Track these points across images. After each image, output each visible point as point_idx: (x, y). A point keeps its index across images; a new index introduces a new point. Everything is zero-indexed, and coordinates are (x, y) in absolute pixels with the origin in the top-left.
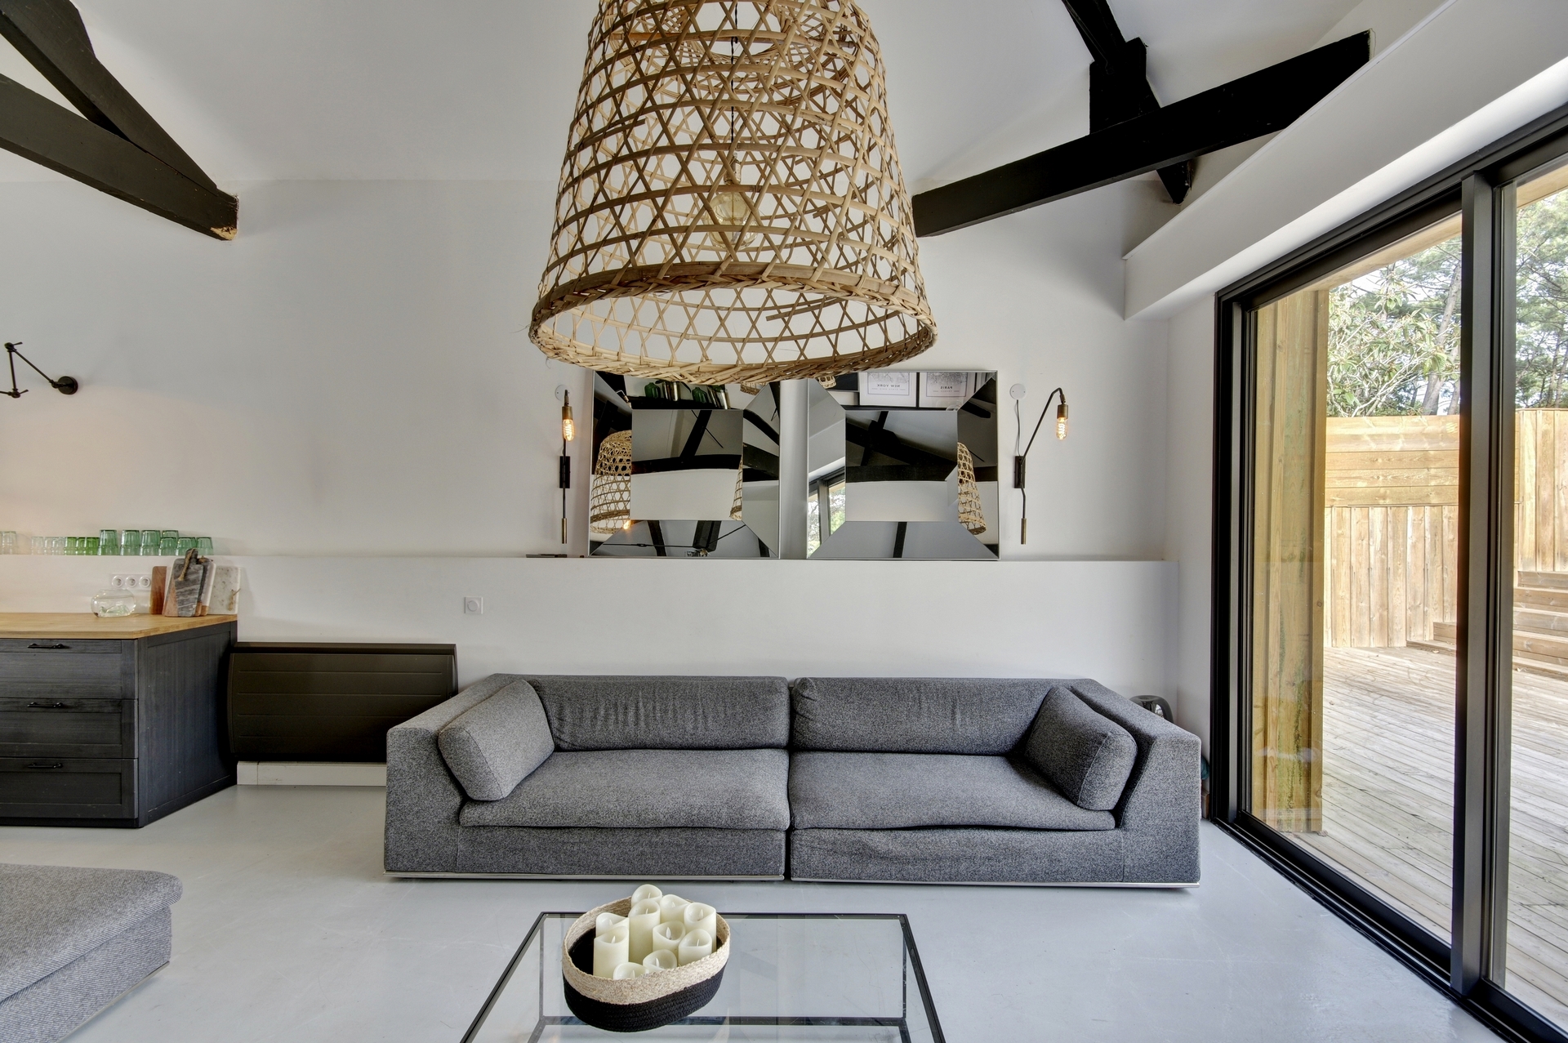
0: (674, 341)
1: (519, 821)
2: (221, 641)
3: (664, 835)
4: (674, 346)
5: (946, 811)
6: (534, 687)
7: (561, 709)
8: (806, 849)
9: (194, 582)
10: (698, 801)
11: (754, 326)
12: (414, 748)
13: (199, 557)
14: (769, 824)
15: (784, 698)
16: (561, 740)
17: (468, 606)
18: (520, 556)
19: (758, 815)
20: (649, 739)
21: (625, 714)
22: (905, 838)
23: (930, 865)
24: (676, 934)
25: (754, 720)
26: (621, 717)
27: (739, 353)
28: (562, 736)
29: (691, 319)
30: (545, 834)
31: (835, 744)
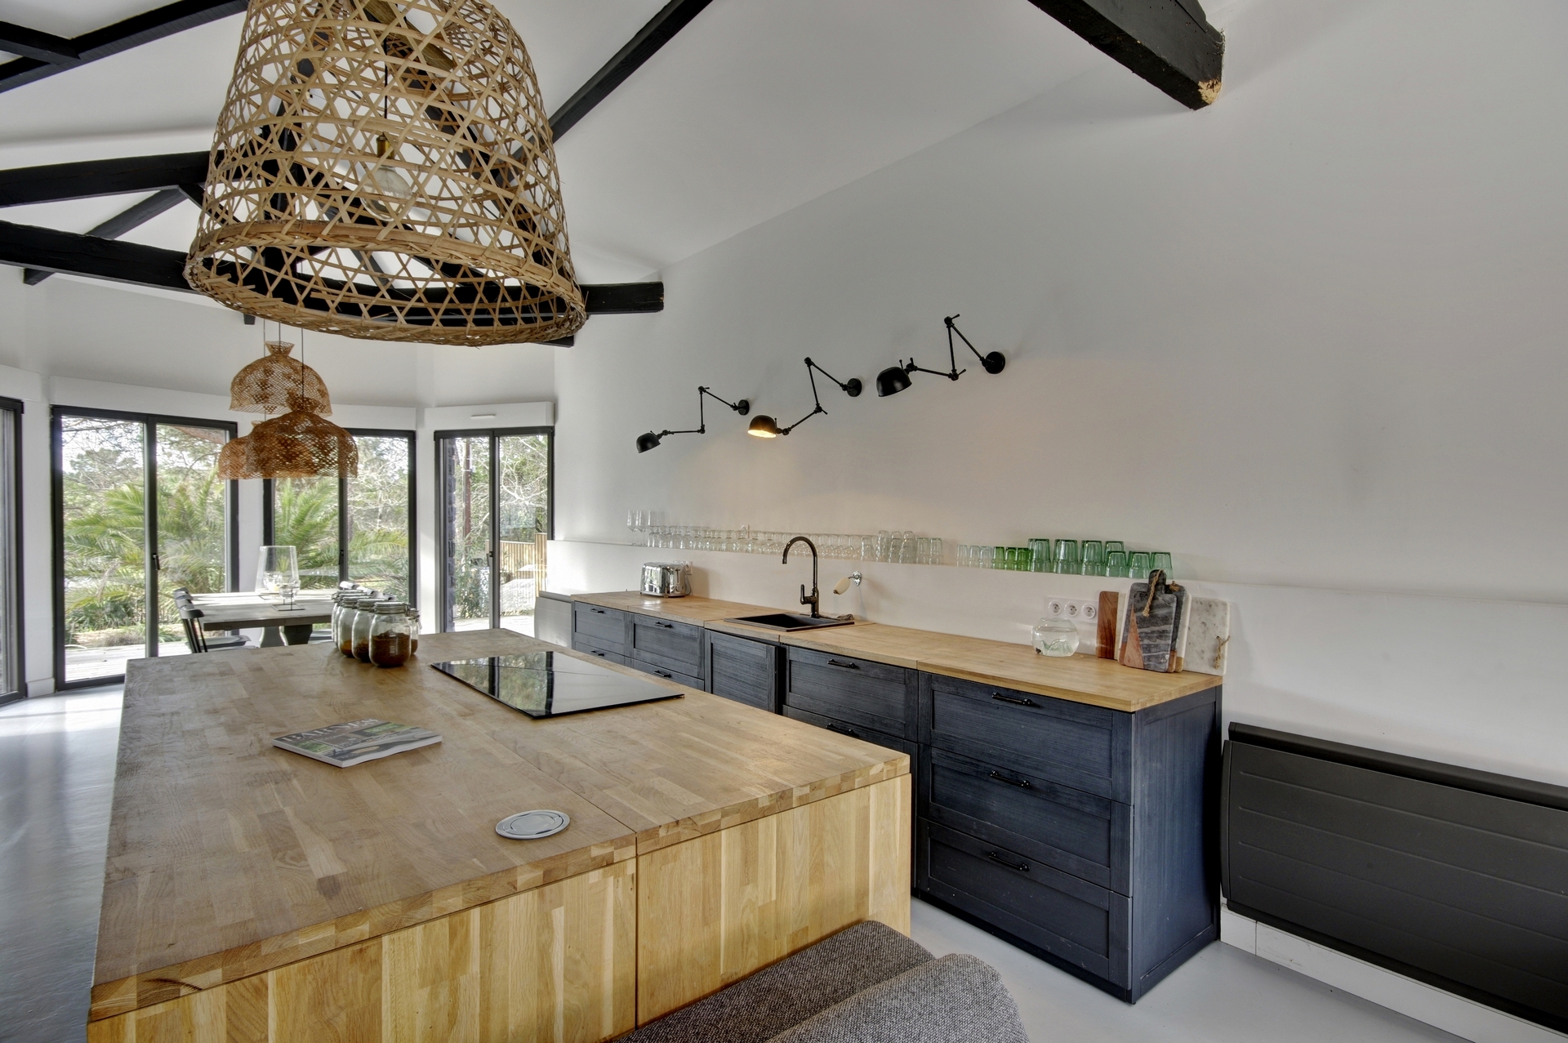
9: (1165, 620)
13: (1169, 582)
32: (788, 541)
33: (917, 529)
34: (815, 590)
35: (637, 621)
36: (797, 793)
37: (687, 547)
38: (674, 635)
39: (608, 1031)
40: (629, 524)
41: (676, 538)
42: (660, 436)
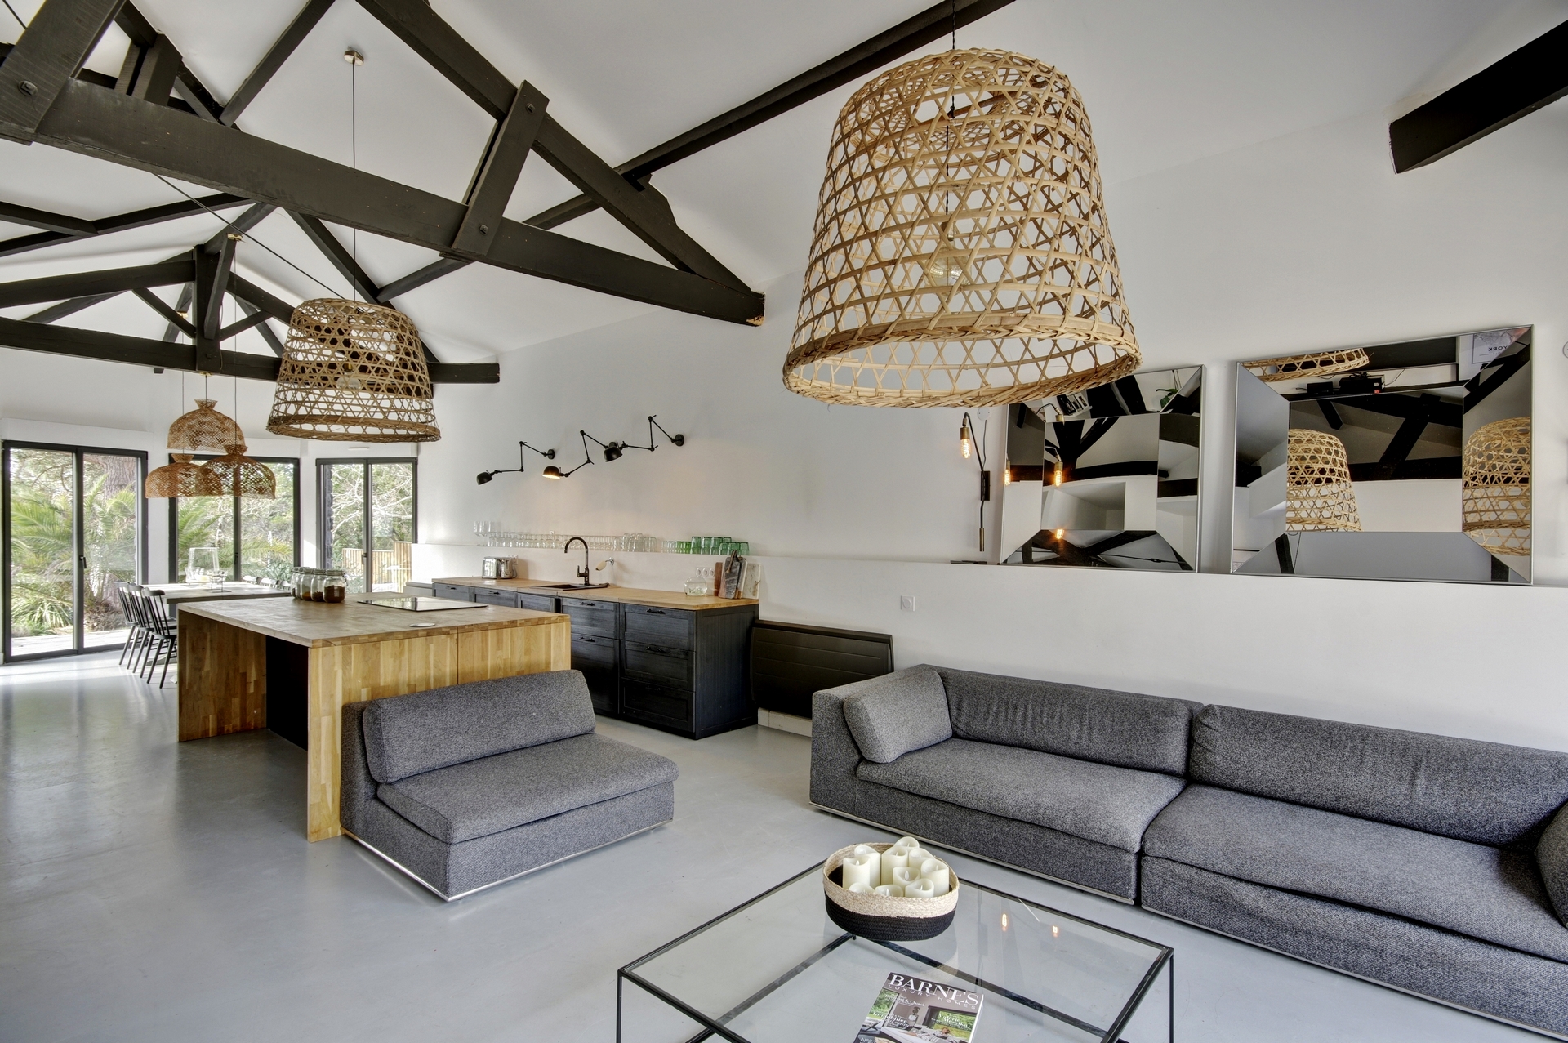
0: (954, 373)
1: (897, 784)
2: (748, 617)
3: (1014, 826)
4: (954, 377)
5: (1341, 883)
6: (942, 678)
7: (961, 700)
8: (1158, 879)
9: (734, 574)
10: (1047, 802)
11: (1027, 349)
12: (829, 710)
13: (739, 556)
14: (1114, 840)
15: (1181, 724)
16: (958, 728)
17: (904, 604)
18: (944, 561)
19: (1103, 828)
20: (1034, 740)
21: (1015, 713)
22: (1281, 900)
23: (1316, 943)
24: (912, 878)
25: (1143, 740)
26: (1010, 716)
27: (1015, 375)
28: (959, 725)
29: (968, 352)
30: (918, 801)
31: (1237, 783)
32: (569, 539)
33: (644, 533)
34: (587, 569)
35: (477, 592)
36: (519, 622)
37: (514, 546)
38: (500, 598)
39: (448, 684)
40: (475, 530)
41: (508, 540)
42: (492, 474)
